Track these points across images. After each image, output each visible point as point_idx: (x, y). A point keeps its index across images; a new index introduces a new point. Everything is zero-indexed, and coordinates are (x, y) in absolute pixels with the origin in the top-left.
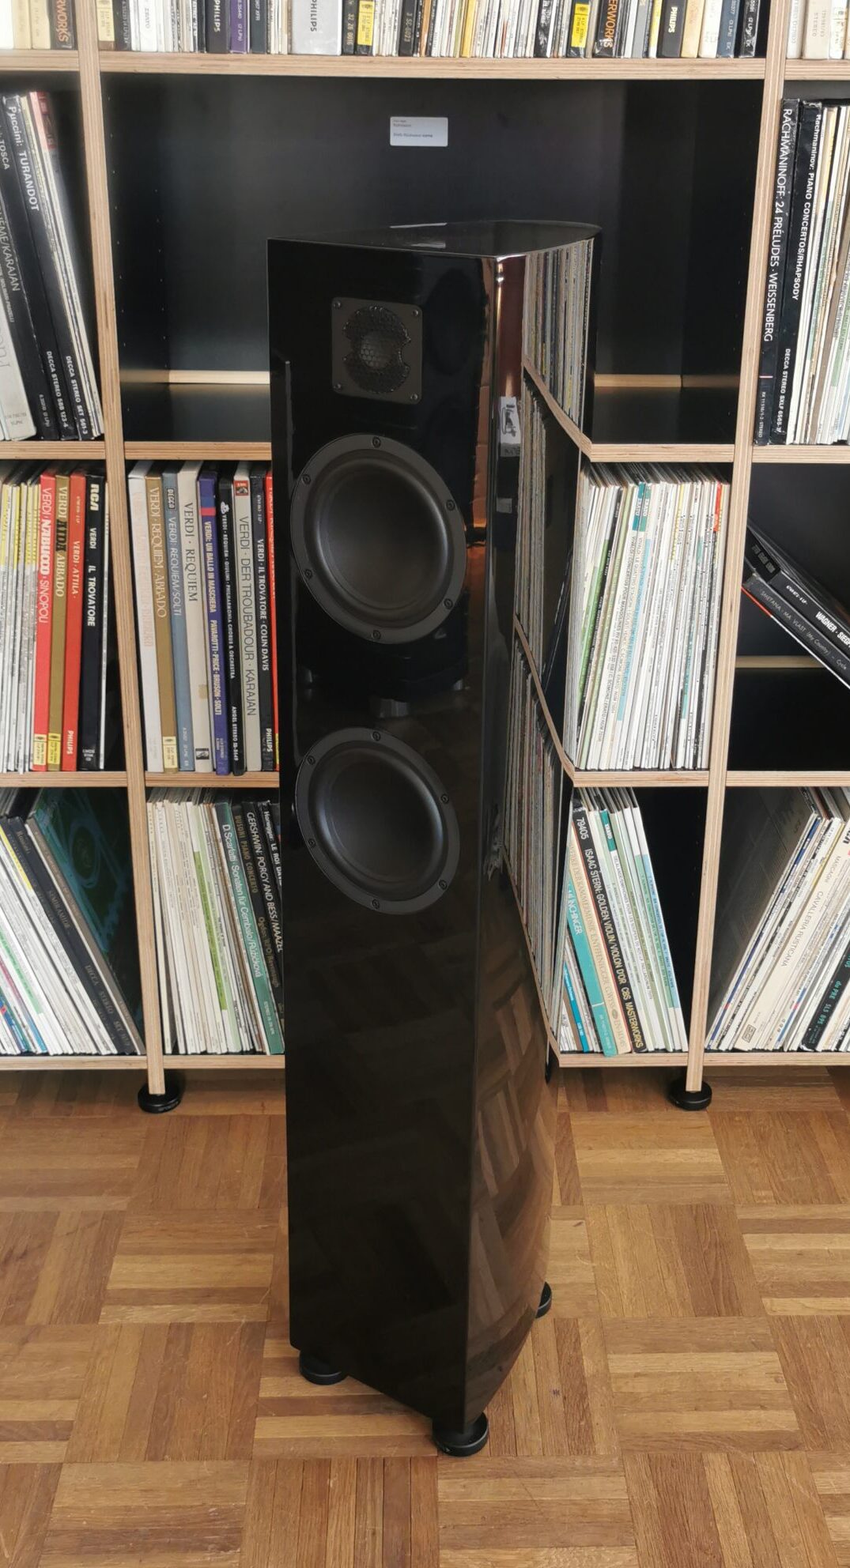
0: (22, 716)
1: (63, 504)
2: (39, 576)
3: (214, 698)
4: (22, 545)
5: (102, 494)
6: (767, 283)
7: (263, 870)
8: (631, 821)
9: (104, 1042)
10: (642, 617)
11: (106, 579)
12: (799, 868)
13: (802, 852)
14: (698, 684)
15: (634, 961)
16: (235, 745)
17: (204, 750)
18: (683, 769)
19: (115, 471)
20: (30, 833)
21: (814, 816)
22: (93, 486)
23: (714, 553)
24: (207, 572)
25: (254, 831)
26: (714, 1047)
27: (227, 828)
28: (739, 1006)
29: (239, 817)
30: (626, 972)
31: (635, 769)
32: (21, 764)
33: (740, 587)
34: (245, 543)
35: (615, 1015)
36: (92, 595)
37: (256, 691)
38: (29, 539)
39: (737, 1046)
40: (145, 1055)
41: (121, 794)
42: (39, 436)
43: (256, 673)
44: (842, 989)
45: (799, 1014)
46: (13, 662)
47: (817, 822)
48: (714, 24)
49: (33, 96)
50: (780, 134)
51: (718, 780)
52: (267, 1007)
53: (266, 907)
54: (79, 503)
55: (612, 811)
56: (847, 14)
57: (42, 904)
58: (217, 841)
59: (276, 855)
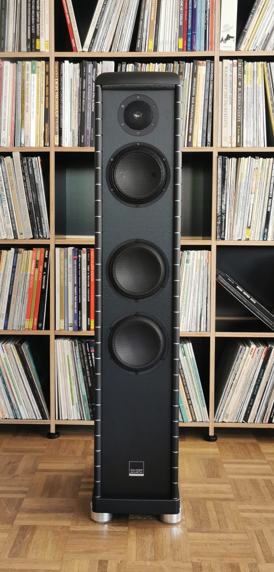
0: (23, 313)
1: (38, 256)
2: (31, 275)
3: (75, 309)
4: (27, 267)
5: (48, 253)
6: (217, 199)
7: (86, 361)
8: (189, 347)
9: (39, 416)
11: (48, 276)
12: (238, 362)
13: (239, 358)
14: (206, 306)
15: (192, 392)
16: (80, 322)
17: (71, 324)
18: (203, 331)
19: (52, 247)
20: (23, 349)
21: (241, 347)
22: (46, 251)
23: (208, 270)
24: (74, 273)
25: (84, 349)
26: (217, 421)
27: (76, 348)
28: (223, 407)
29: (80, 345)
30: (189, 395)
31: (189, 331)
32: (22, 327)
33: (215, 279)
34: (84, 266)
35: (187, 409)
36: (44, 280)
37: (86, 307)
38: (29, 265)
39: (224, 421)
40: (50, 420)
41: (48, 337)
42: (34, 238)
43: (86, 302)
44: (253, 402)
45: (242, 410)
46: (22, 299)
47: (242, 348)
48: (200, 140)
49: (39, 157)
50: (218, 164)
51: (213, 335)
52: (86, 404)
53: (86, 372)
54: (43, 255)
55: (183, 344)
56: (232, 137)
57: (24, 370)
58: (73, 352)
59: (90, 357)
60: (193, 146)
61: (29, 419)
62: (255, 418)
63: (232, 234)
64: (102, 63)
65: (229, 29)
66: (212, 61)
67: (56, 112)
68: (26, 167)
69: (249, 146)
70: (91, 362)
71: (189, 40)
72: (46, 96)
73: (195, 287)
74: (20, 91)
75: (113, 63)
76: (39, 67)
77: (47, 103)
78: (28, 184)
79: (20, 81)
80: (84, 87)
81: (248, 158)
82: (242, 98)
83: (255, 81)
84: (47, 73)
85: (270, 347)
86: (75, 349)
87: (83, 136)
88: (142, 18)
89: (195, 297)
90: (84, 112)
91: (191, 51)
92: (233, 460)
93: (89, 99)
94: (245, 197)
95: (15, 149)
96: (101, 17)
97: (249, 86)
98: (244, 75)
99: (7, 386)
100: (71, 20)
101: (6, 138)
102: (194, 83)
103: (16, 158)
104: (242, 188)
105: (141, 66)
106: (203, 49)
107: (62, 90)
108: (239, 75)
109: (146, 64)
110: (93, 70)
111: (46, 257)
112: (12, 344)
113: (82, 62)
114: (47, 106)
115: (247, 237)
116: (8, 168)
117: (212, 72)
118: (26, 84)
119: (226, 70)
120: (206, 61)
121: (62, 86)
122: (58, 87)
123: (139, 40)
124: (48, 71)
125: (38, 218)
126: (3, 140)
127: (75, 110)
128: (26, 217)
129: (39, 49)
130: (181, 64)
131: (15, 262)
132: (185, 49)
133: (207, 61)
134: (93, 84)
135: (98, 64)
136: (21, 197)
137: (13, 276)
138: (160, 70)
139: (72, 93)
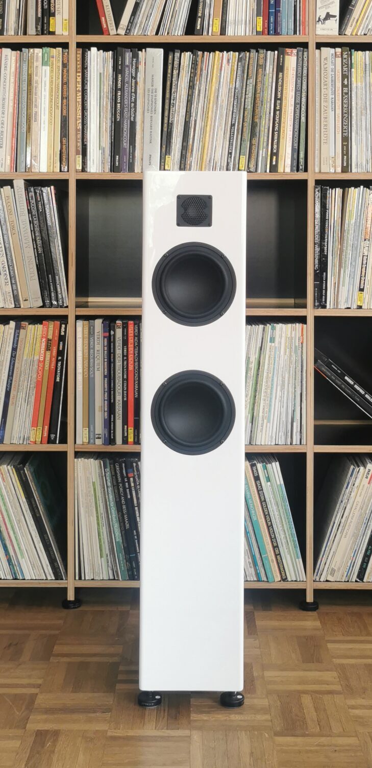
0: (27, 419)
1: (51, 332)
2: (39, 361)
3: (104, 411)
4: (34, 349)
5: (66, 328)
6: (315, 248)
7: (121, 489)
8: (274, 468)
9: (49, 573)
11: (65, 362)
12: (348, 490)
13: (348, 483)
15: (279, 535)
16: (112, 432)
17: (100, 434)
18: (296, 445)
19: (71, 319)
20: (26, 472)
21: (352, 467)
22: (62, 325)
23: (302, 352)
24: (104, 358)
25: (118, 472)
26: (317, 580)
27: (107, 471)
28: (327, 558)
29: (112, 466)
30: (276, 541)
31: (276, 444)
32: (25, 440)
33: (313, 366)
34: (119, 348)
35: (273, 562)
36: (59, 369)
37: (121, 409)
38: (37, 345)
39: (328, 579)
40: (67, 580)
41: (64, 454)
42: (44, 306)
43: (121, 401)
45: (354, 562)
46: (26, 397)
47: (354, 469)
48: (288, 162)
49: (52, 187)
50: (315, 197)
51: (311, 449)
52: (121, 556)
53: (122, 508)
54: (57, 332)
55: (267, 464)
56: (335, 158)
57: (28, 505)
58: (102, 477)
59: (127, 484)
60: (279, 171)
61: (36, 580)
63: (337, 299)
64: (145, 51)
65: (329, 4)
66: (306, 50)
67: (78, 122)
68: (33, 202)
69: (360, 171)
70: (128, 492)
71: (272, 19)
72: (62, 98)
73: (283, 378)
74: (25, 91)
75: (160, 52)
76: (53, 57)
77: (64, 107)
78: (36, 226)
79: (25, 77)
80: (119, 86)
81: (359, 188)
82: (350, 102)
83: (368, 78)
84: (65, 65)
86: (105, 472)
87: (117, 156)
89: (284, 394)
90: (119, 122)
91: (274, 34)
92: (342, 638)
93: (126, 103)
94: (355, 245)
95: (17, 175)
97: (359, 84)
98: (351, 69)
101: (4, 158)
102: (280, 80)
103: (18, 188)
104: (351, 232)
105: (203, 56)
106: (291, 32)
107: (87, 90)
108: (345, 69)
109: (210, 53)
110: (132, 60)
111: (63, 334)
112: (10, 464)
113: (116, 49)
114: (65, 112)
115: (359, 304)
116: (7, 202)
117: (306, 64)
118: (34, 81)
119: (326, 62)
120: (296, 48)
121: (86, 84)
122: (80, 86)
123: (200, 19)
124: (66, 62)
125: (50, 276)
127: (106, 119)
128: (33, 275)
129: (54, 31)
130: (259, 53)
131: (15, 341)
132: (266, 32)
133: (298, 48)
134: (132, 81)
135: (140, 52)
136: (25, 245)
137: (12, 363)
138: (231, 61)
139: (102, 94)
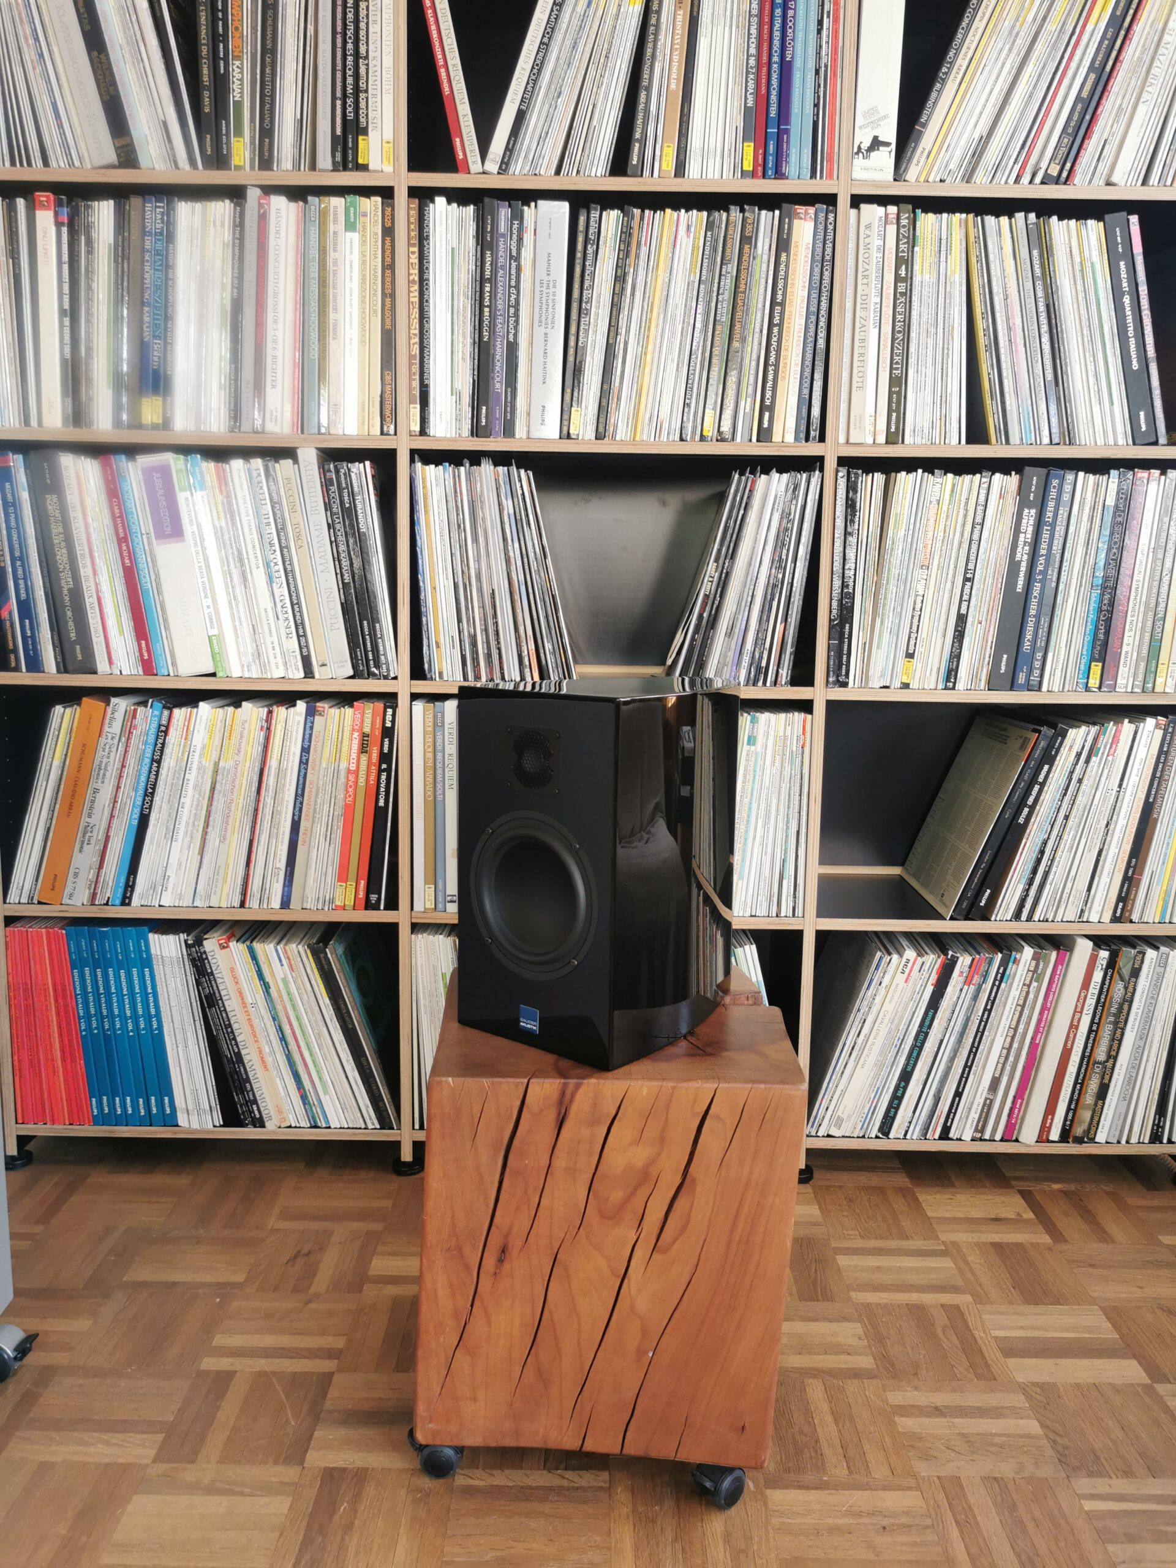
0: (330, 869)
1: (368, 722)
2: (349, 771)
4: (338, 750)
5: (394, 715)
6: (832, 581)
8: (750, 956)
9: (371, 1119)
10: (754, 806)
11: (393, 774)
12: (869, 993)
13: (871, 980)
14: (794, 854)
17: (453, 896)
18: (786, 916)
19: (403, 700)
20: (329, 955)
21: (879, 954)
22: (388, 710)
23: (802, 762)
26: (813, 1134)
28: (830, 1101)
31: (752, 916)
32: (327, 903)
36: (383, 785)
38: (344, 744)
39: (831, 1133)
40: (400, 1129)
41: (393, 928)
42: (355, 676)
44: (905, 1088)
45: (875, 1107)
46: (327, 831)
47: (880, 958)
48: (792, 422)
49: (368, 463)
50: (836, 487)
51: (811, 924)
54: (379, 721)
55: (734, 947)
56: (875, 416)
57: (333, 1010)
60: (772, 440)
61: (348, 1128)
62: (909, 1127)
63: (867, 671)
64: (536, 206)
65: (879, 120)
66: (831, 208)
67: (412, 341)
68: (334, 488)
69: (918, 441)
71: (771, 147)
72: (384, 295)
73: (768, 805)
74: (314, 279)
75: (564, 207)
76: (365, 215)
77: (388, 314)
78: (339, 533)
79: (314, 252)
80: (488, 273)
81: (914, 473)
82: (907, 310)
83: (943, 265)
84: (388, 232)
85: (952, 956)
87: (484, 408)
88: (645, 83)
89: (768, 832)
90: (488, 343)
91: (775, 178)
92: (860, 1244)
93: (500, 307)
94: (904, 577)
95: (304, 440)
96: (533, 77)
97: (927, 277)
98: (913, 247)
99: (290, 1048)
100: (454, 83)
101: (279, 410)
102: (782, 267)
103: (306, 463)
104: (897, 553)
105: (642, 218)
106: (807, 173)
107: (428, 280)
108: (902, 247)
109: (655, 212)
110: (512, 224)
111: (389, 724)
112: (302, 943)
113: (482, 201)
114: (388, 322)
115: (905, 680)
116: (286, 488)
117: (830, 237)
118: (331, 260)
119: (868, 233)
120: (813, 205)
121: (427, 268)
122: (417, 272)
123: (637, 145)
124: (390, 225)
125: (365, 623)
126: (271, 415)
127: (464, 337)
128: (335, 621)
129: (365, 163)
130: (747, 214)
131: (307, 736)
132: (760, 173)
133: (816, 206)
134: (510, 264)
135: (526, 208)
136: (320, 568)
137: (302, 774)
138: (693, 229)
139: (456, 289)
